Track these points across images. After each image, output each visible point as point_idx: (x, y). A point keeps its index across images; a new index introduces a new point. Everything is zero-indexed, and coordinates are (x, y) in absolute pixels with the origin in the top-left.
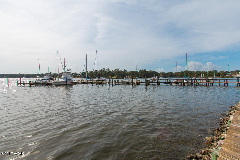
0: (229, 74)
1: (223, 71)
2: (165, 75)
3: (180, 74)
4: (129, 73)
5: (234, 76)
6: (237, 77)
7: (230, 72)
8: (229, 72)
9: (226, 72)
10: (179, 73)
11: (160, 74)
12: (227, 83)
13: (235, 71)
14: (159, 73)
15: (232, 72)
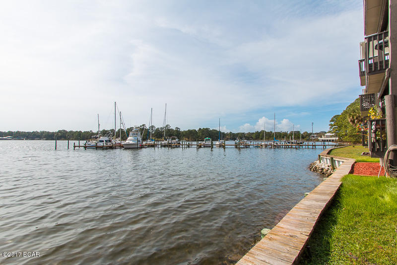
0: (314, 137)
1: (306, 132)
2: (233, 137)
3: (254, 135)
4: (184, 133)
5: (319, 138)
6: (323, 140)
7: (315, 134)
8: (313, 134)
9: (311, 134)
10: (253, 133)
11: (227, 134)
12: (315, 146)
13: (320, 133)
14: (225, 133)
15: (317, 134)
